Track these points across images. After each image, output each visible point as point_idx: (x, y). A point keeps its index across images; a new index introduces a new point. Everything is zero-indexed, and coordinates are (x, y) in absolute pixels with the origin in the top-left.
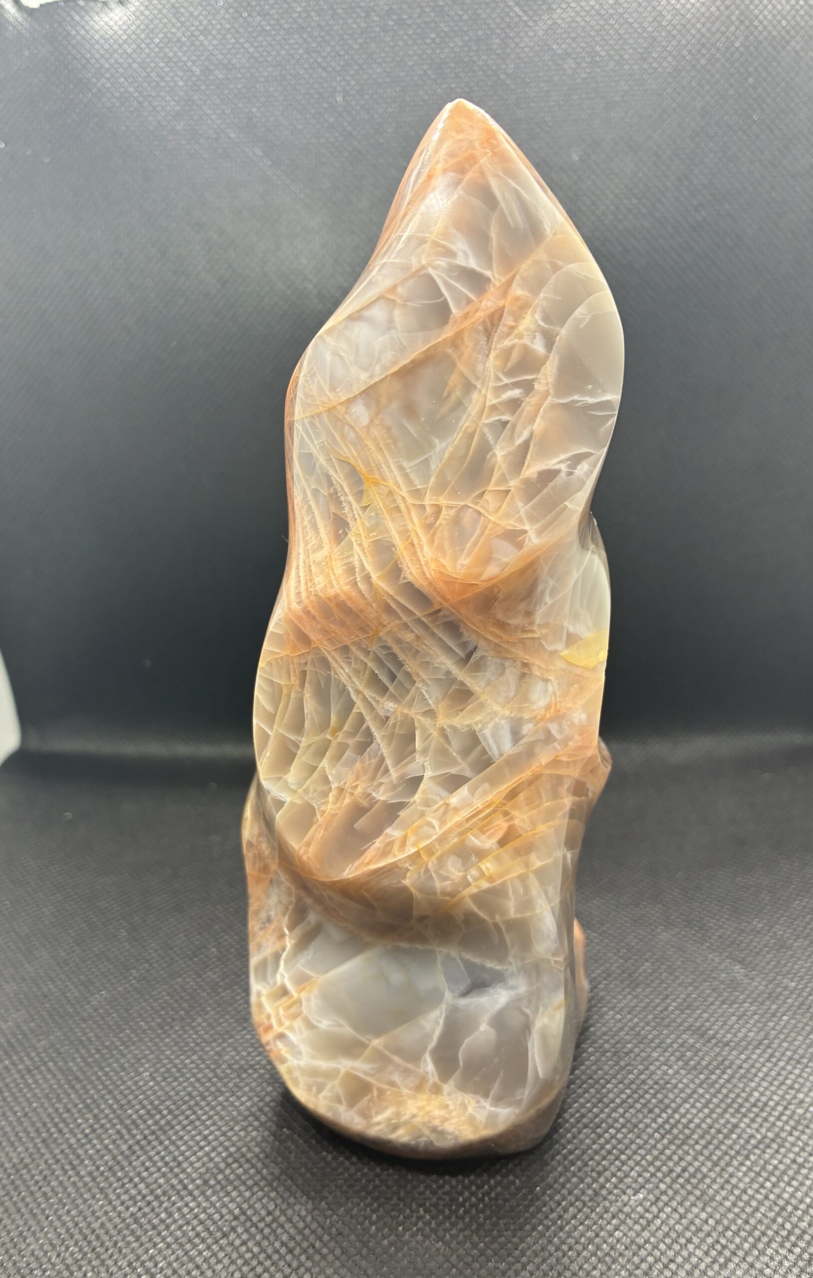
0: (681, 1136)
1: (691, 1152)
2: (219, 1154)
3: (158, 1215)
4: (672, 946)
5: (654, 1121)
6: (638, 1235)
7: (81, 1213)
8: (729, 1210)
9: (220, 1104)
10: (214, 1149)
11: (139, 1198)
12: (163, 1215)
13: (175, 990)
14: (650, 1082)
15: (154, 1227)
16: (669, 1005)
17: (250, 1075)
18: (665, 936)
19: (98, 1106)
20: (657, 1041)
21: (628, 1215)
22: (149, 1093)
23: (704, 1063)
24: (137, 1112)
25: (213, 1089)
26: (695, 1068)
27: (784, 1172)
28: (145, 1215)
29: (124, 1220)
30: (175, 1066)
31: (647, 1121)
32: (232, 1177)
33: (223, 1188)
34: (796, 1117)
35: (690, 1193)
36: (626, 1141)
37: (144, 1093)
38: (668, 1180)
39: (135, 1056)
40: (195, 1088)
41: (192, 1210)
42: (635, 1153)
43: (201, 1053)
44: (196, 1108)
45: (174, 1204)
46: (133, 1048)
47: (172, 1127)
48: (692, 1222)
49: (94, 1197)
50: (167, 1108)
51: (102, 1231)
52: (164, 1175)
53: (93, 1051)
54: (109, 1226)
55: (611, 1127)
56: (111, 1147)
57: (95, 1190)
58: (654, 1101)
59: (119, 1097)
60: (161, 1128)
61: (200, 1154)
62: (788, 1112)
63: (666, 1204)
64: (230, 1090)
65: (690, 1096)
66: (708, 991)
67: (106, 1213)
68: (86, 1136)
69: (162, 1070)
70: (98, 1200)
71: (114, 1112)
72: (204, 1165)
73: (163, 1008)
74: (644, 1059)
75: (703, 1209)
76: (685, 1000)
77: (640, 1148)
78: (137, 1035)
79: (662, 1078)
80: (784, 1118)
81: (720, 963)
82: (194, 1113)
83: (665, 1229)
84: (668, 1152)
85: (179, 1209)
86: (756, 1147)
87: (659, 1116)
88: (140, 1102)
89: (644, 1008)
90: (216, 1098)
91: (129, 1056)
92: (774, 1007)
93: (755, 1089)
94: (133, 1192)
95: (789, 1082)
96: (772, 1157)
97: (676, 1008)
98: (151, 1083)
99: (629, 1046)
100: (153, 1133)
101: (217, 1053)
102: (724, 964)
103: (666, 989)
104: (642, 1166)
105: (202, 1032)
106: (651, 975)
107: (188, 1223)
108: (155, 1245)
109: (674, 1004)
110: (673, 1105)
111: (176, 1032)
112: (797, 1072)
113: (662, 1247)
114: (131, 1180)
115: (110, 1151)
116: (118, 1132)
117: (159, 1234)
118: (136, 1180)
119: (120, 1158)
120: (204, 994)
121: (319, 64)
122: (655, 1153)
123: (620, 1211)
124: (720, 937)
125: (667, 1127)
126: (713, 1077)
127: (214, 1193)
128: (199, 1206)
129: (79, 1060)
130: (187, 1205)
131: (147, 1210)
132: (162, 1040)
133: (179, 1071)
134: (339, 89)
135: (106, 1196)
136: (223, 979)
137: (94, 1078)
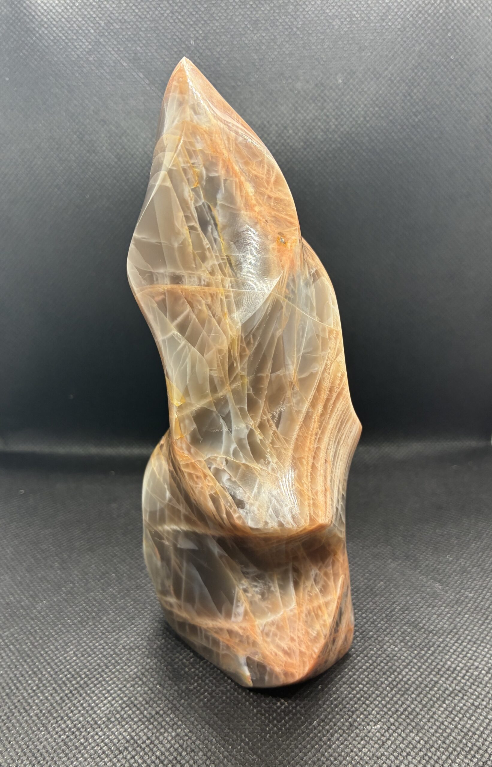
0: (403, 689)
1: (409, 699)
2: (117, 702)
3: (79, 740)
4: (397, 572)
5: (387, 679)
6: (377, 750)
7: (31, 739)
8: (433, 735)
9: (118, 670)
10: (114, 699)
11: (67, 730)
12: (82, 740)
13: (89, 600)
14: (384, 656)
15: (77, 748)
16: (395, 608)
17: (136, 653)
18: (393, 565)
19: (41, 673)
20: (388, 630)
21: (371, 738)
22: (73, 664)
23: (417, 644)
24: (66, 676)
25: (113, 661)
26: (411, 647)
27: (467, 711)
28: (71, 740)
29: (58, 744)
30: (89, 647)
31: (382, 680)
32: (125, 716)
33: (119, 723)
34: (474, 677)
35: (409, 724)
36: (370, 692)
37: (70, 664)
38: (395, 716)
39: (64, 641)
40: (103, 662)
41: (100, 737)
42: (375, 699)
43: (105, 639)
44: (103, 673)
45: (89, 733)
46: (63, 636)
47: (88, 686)
48: (410, 743)
49: (39, 729)
50: (85, 673)
51: (44, 751)
52: (83, 715)
53: (38, 639)
54: (48, 747)
55: (360, 683)
56: (49, 698)
57: (40, 725)
58: (386, 667)
59: (54, 667)
60: (80, 686)
61: (105, 702)
62: (469, 674)
63: (394, 731)
64: (124, 662)
65: (408, 664)
66: (419, 600)
67: (46, 739)
68: (34, 691)
69: (81, 650)
70: (42, 731)
71: (51, 676)
72: (107, 708)
73: (82, 612)
74: (380, 642)
75: (417, 735)
76: (405, 605)
77: (378, 696)
78: (66, 628)
79: (391, 653)
80: (466, 677)
81: (426, 582)
82: (102, 676)
83: (394, 746)
84: (395, 699)
85: (92, 737)
86: (449, 695)
87: (390, 677)
88: (68, 670)
89: (380, 610)
90: (115, 667)
91: (61, 641)
92: (459, 609)
93: (448, 660)
94: (63, 726)
95: (469, 655)
96: (459, 701)
97: (400, 610)
98: (75, 658)
99: (371, 633)
100: (76, 689)
101: (116, 639)
102: (429, 583)
103: (393, 598)
104: (379, 708)
105: (106, 626)
106: (384, 589)
107: (98, 745)
108: (77, 759)
109: (398, 608)
110: (398, 670)
111: (90, 626)
112: (474, 649)
113: (392, 758)
114: (62, 718)
115: (49, 700)
116: (54, 688)
117: (80, 752)
118: (65, 718)
119: (55, 704)
120: (107, 602)
121: (179, 20)
122: (387, 699)
123: (366, 735)
124: (427, 566)
125: (395, 683)
126: (423, 652)
127: (114, 726)
128: (104, 734)
129: (29, 644)
130: (97, 734)
131: (72, 737)
132: (81, 631)
133: (92, 650)
134: (192, 36)
135: (47, 729)
136: (119, 593)
137: (38, 655)
